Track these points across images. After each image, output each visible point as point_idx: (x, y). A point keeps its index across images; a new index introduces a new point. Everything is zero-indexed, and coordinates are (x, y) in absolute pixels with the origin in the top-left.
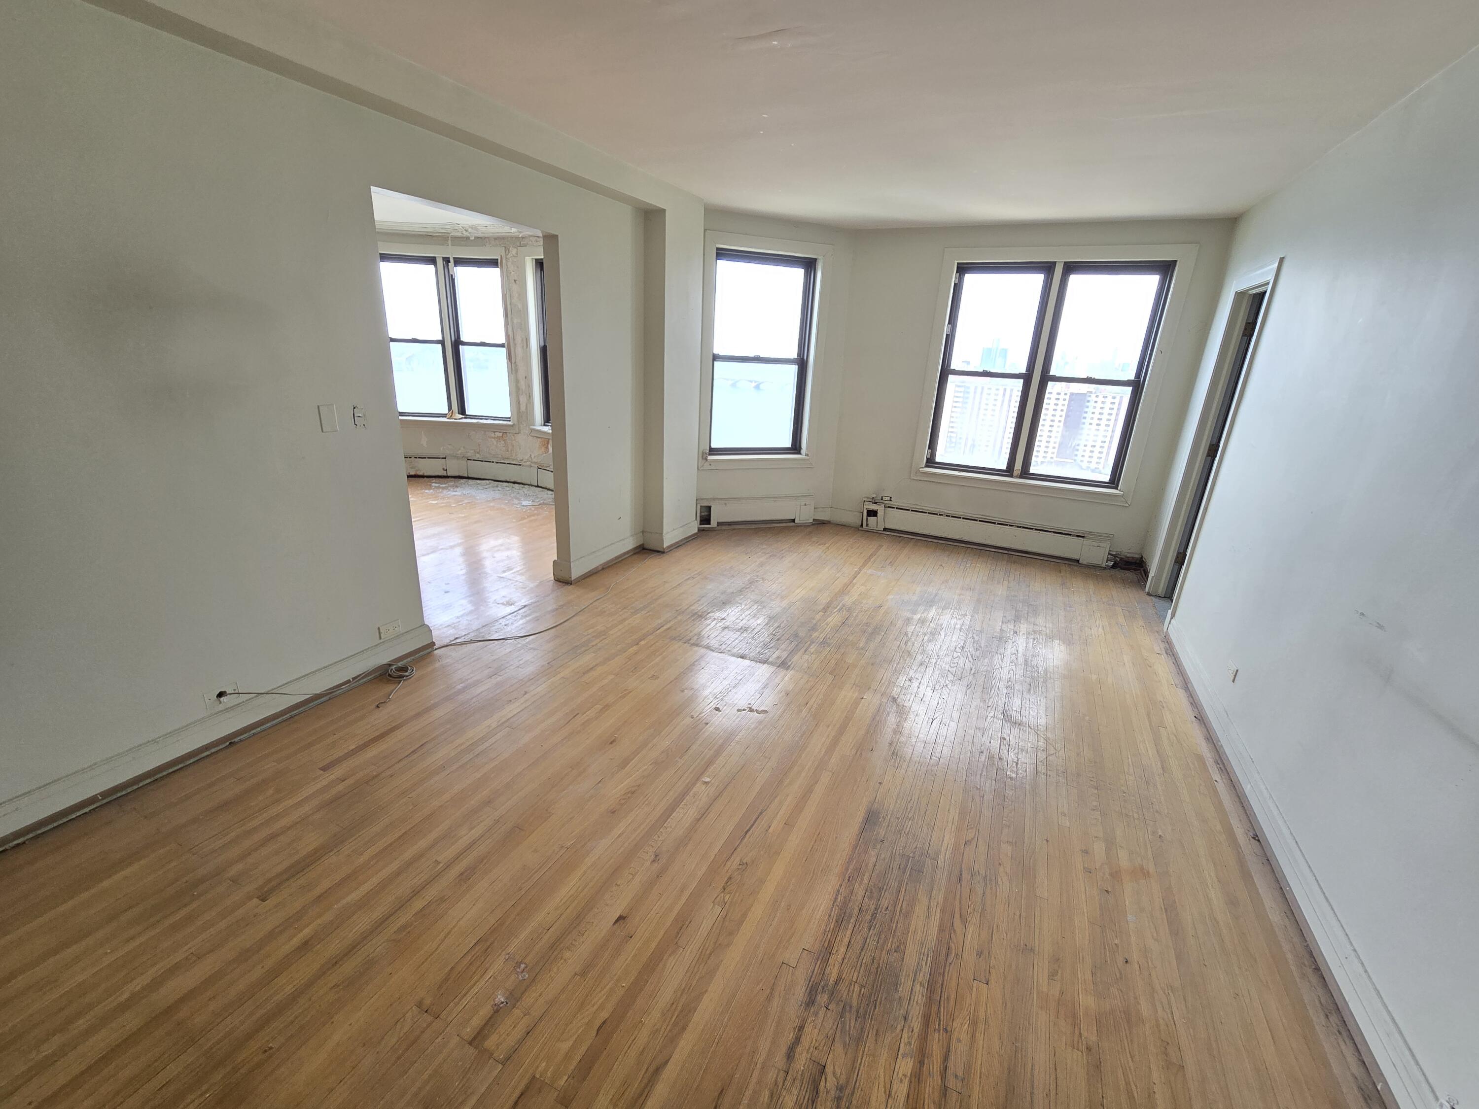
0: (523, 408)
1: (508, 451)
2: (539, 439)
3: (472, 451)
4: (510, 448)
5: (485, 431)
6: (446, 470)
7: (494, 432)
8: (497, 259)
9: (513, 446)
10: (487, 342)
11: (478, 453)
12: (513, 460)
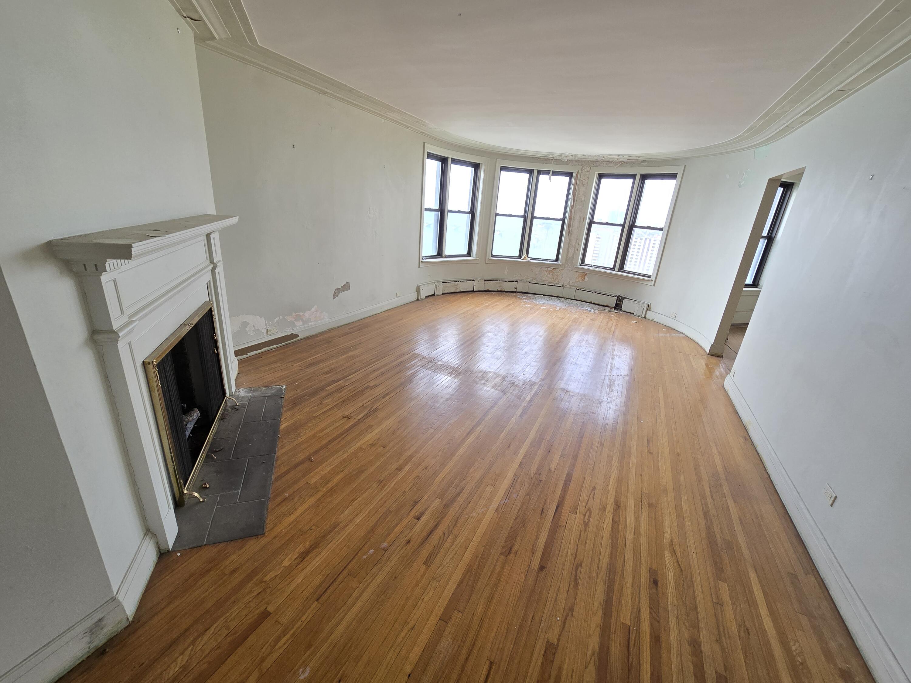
0: (570, 255)
1: (554, 279)
2: (578, 273)
3: (531, 278)
4: (555, 277)
5: (542, 267)
6: (516, 288)
7: (547, 268)
8: (550, 171)
9: (558, 276)
10: (551, 217)
11: (534, 279)
12: (556, 284)
